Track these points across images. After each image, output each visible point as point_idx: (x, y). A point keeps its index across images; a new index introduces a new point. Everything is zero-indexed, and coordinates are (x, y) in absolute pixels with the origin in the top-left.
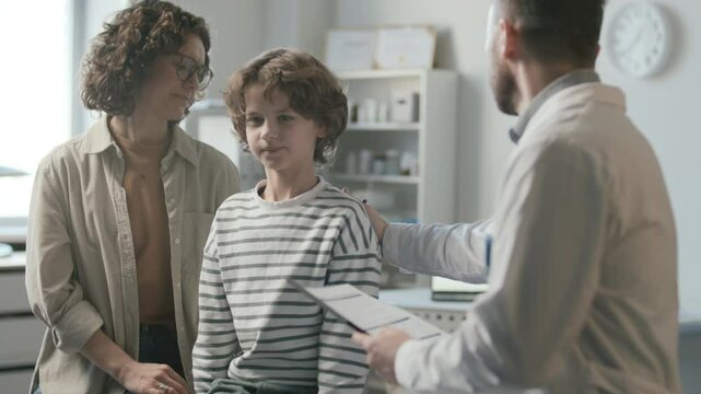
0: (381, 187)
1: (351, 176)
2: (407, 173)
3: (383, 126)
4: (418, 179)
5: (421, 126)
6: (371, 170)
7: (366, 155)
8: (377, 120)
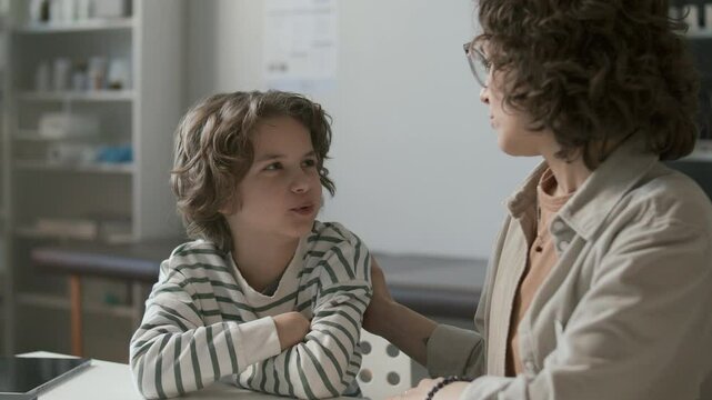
0: (81, 107)
1: (42, 94)
2: (117, 87)
3: (85, 23)
4: (133, 94)
5: (136, 22)
6: (69, 85)
7: (62, 67)
8: (76, 16)
